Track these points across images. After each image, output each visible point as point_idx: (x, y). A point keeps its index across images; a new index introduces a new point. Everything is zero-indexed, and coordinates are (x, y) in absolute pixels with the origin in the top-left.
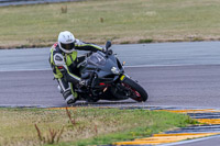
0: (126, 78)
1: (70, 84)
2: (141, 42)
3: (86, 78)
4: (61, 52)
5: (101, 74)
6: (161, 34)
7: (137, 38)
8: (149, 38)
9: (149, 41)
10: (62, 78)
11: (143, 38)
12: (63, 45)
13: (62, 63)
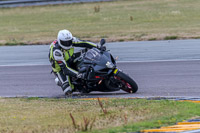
0: (118, 72)
1: (67, 77)
2: (167, 38)
3: (82, 72)
4: (60, 48)
5: (97, 68)
6: (185, 31)
7: (164, 35)
8: (174, 35)
9: (174, 38)
10: (61, 72)
11: (168, 35)
12: (62, 42)
13: (61, 58)
